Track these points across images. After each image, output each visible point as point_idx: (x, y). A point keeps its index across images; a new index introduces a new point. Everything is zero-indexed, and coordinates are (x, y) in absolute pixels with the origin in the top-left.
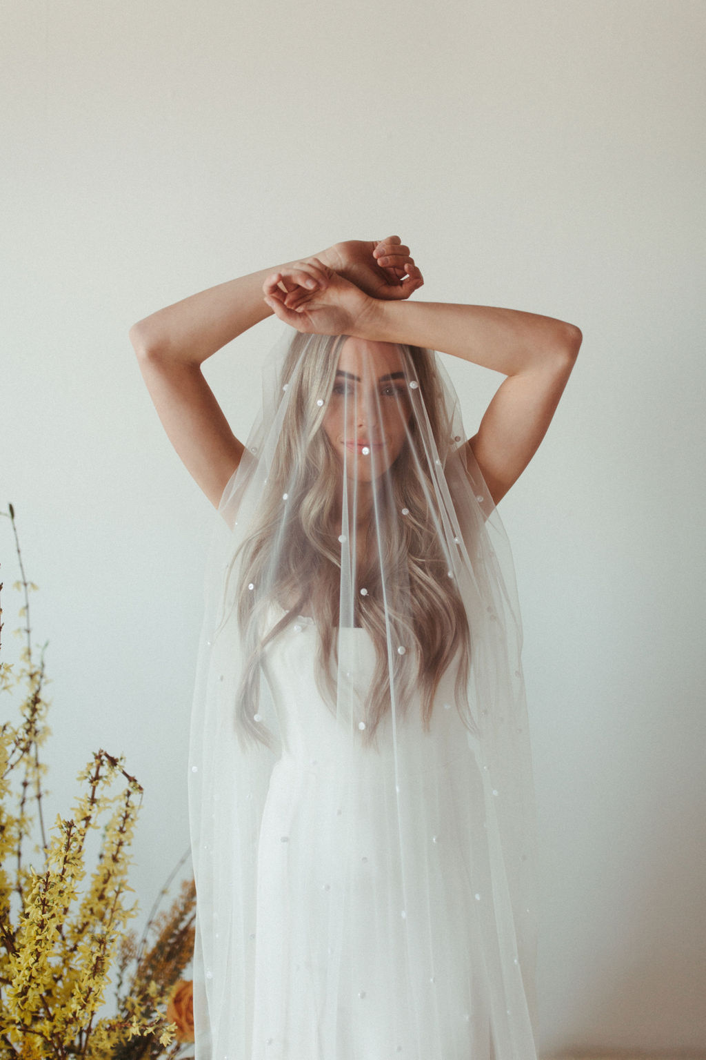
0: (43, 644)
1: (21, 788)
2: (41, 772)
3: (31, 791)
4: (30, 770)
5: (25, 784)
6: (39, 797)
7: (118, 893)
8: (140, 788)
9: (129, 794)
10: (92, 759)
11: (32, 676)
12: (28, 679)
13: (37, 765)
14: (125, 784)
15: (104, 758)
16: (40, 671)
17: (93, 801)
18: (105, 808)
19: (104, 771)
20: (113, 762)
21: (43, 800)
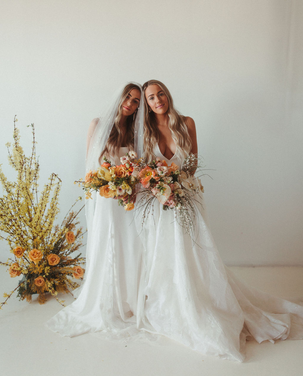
0: (38, 156)
1: (32, 190)
2: (37, 186)
3: (35, 191)
4: (35, 186)
5: (33, 189)
6: (37, 192)
7: (56, 204)
8: (61, 181)
9: (59, 183)
10: (51, 175)
11: (35, 163)
12: (35, 164)
13: (36, 185)
14: (58, 181)
15: (54, 175)
16: (37, 163)
17: (51, 184)
18: (54, 186)
19: (54, 177)
20: (56, 175)
21: (37, 193)
